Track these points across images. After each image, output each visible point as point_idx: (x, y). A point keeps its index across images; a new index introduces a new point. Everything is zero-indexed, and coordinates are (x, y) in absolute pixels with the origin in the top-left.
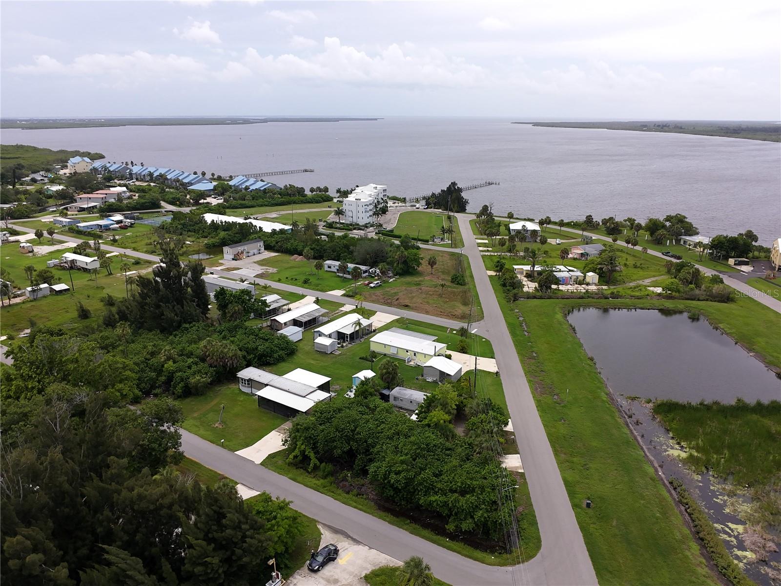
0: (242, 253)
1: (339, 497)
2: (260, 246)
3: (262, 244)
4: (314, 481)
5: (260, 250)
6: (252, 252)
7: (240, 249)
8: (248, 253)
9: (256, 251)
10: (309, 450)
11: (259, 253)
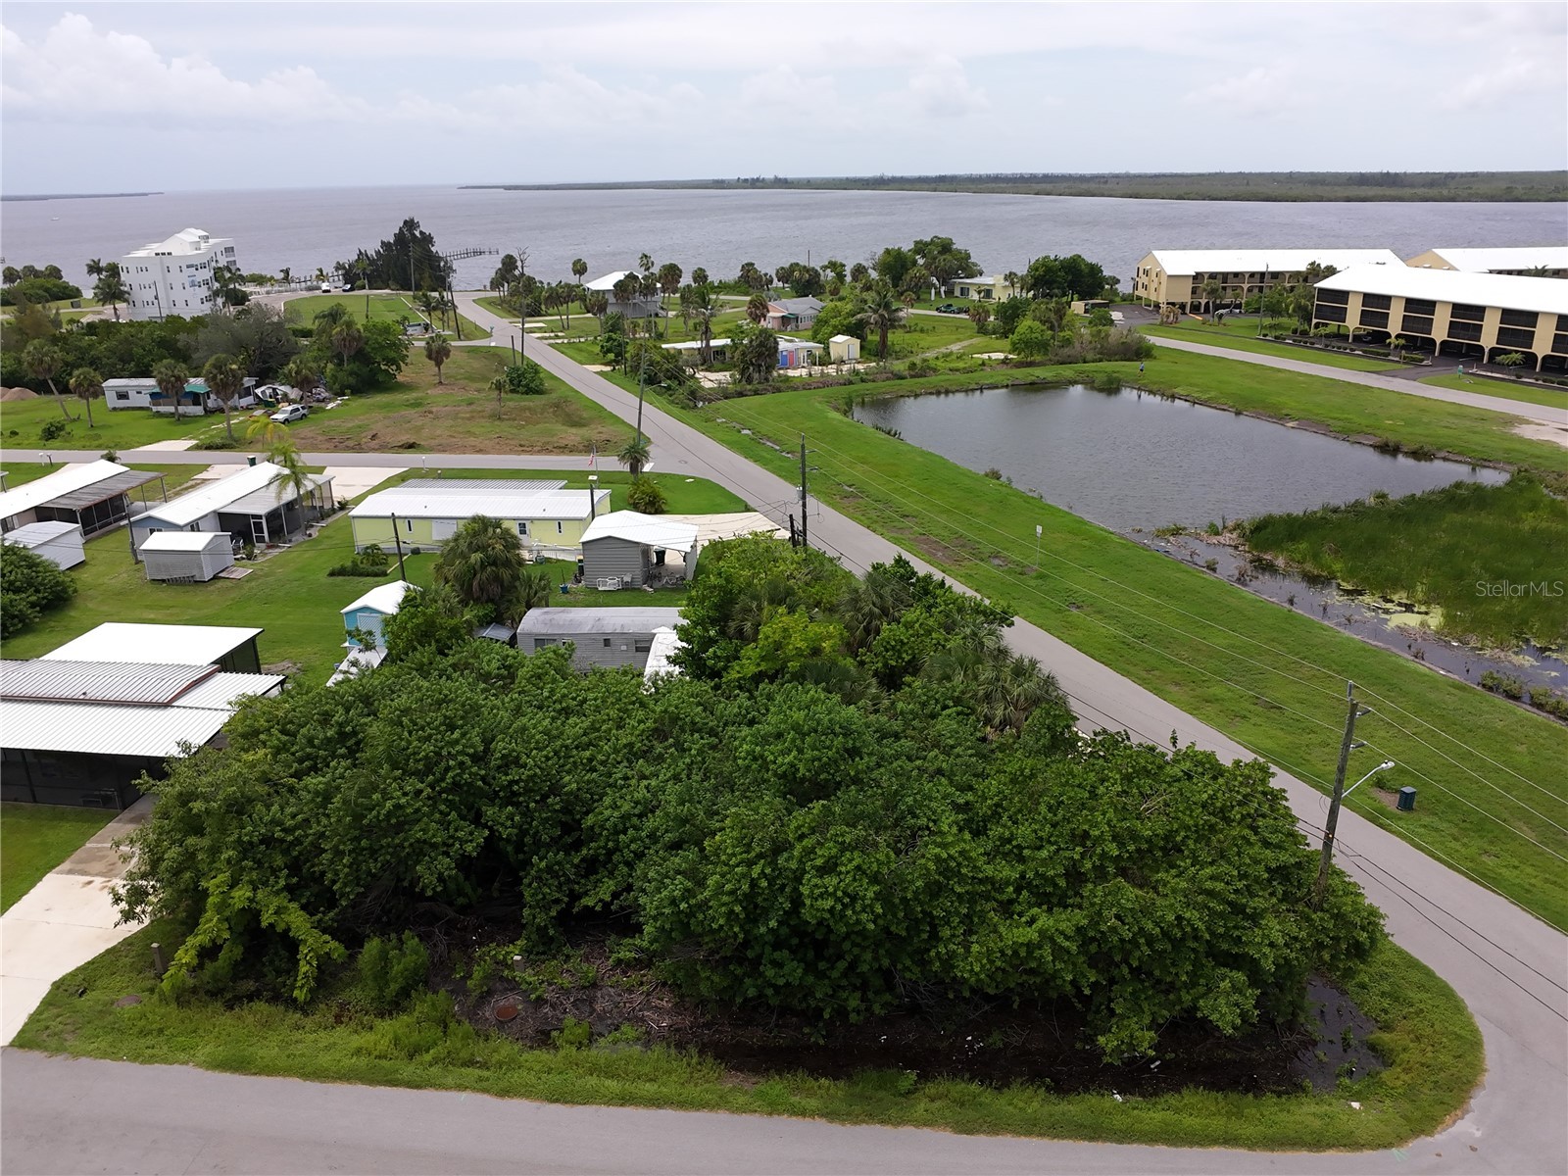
1: (516, 1077)
4: (347, 1039)
10: (276, 902)
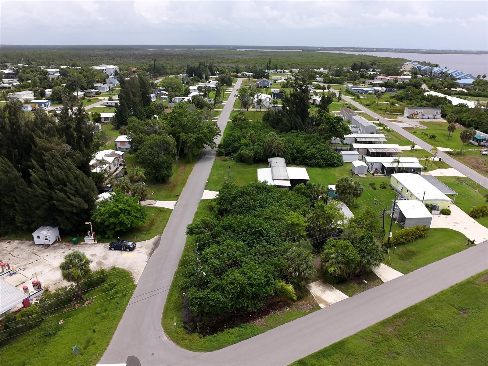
0: (418, 114)
2: (437, 113)
3: (439, 111)
5: (435, 116)
6: (426, 116)
7: (417, 111)
8: (423, 115)
9: (431, 116)
11: (434, 118)
